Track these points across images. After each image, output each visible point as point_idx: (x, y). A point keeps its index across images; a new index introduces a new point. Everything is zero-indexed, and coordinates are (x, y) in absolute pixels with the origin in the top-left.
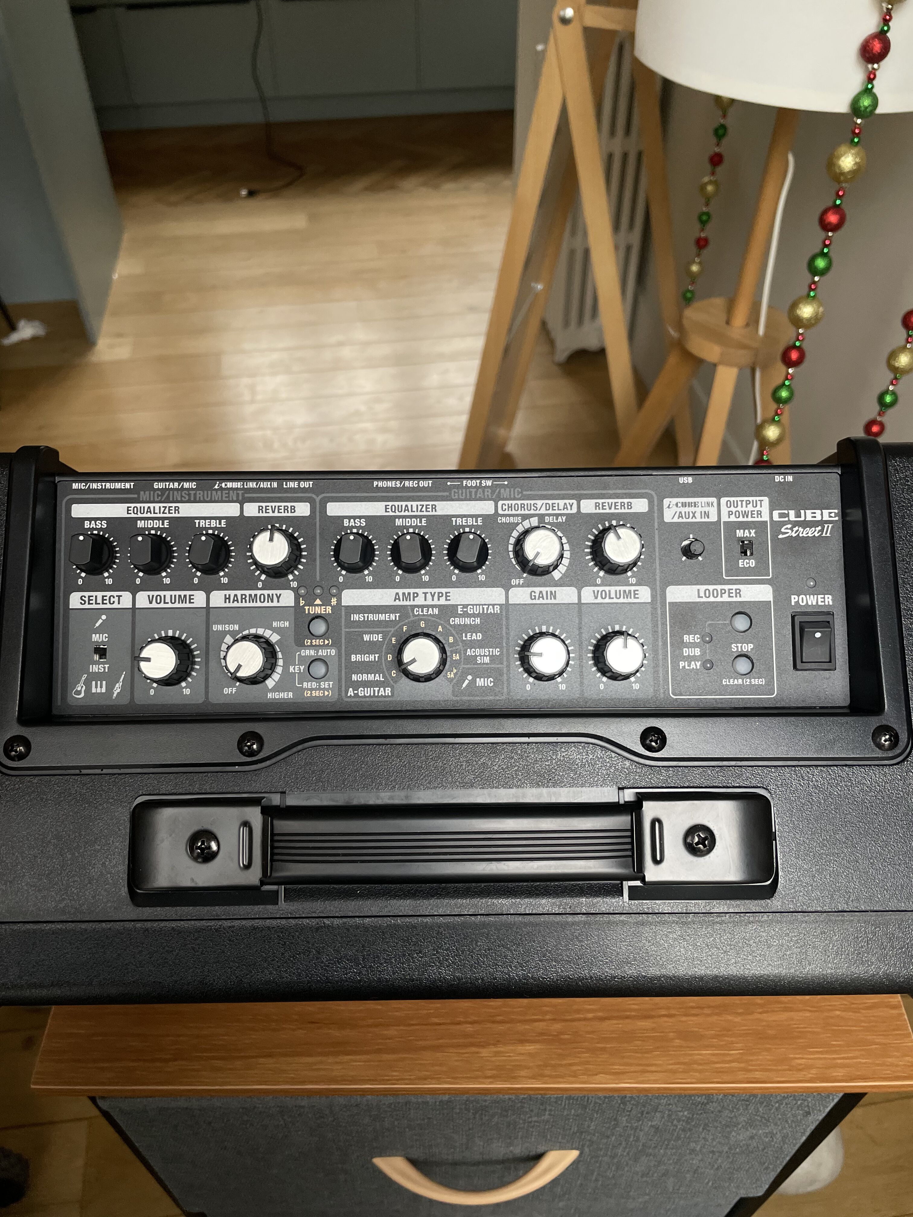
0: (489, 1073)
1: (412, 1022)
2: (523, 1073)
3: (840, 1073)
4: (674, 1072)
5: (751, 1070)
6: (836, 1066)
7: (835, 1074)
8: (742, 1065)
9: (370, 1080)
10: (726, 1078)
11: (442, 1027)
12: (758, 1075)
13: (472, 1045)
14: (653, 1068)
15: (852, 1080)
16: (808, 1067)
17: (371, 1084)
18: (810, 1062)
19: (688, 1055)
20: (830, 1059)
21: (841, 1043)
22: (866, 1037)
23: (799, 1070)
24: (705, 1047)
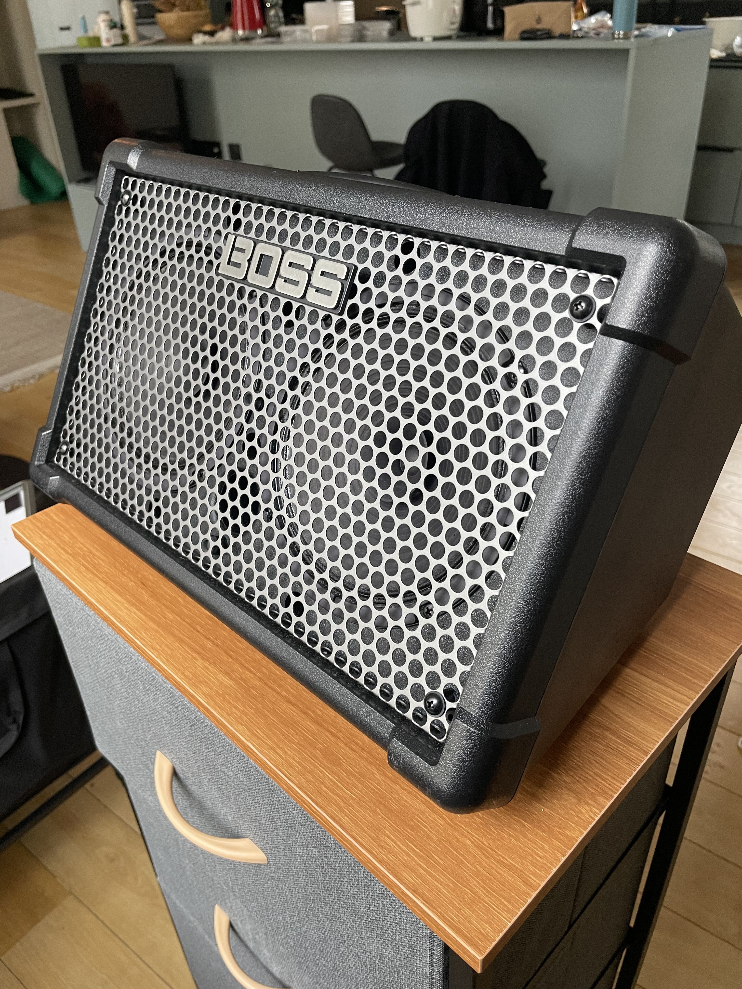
1: (186, 619)
3: (410, 878)
5: (343, 813)
6: (414, 872)
7: (405, 874)
8: (342, 804)
9: (130, 628)
11: (198, 634)
12: (345, 820)
15: (415, 892)
16: (390, 851)
17: (128, 630)
18: (397, 849)
19: (314, 766)
20: (416, 862)
21: (442, 862)
22: (469, 878)
23: (381, 846)
24: (332, 772)
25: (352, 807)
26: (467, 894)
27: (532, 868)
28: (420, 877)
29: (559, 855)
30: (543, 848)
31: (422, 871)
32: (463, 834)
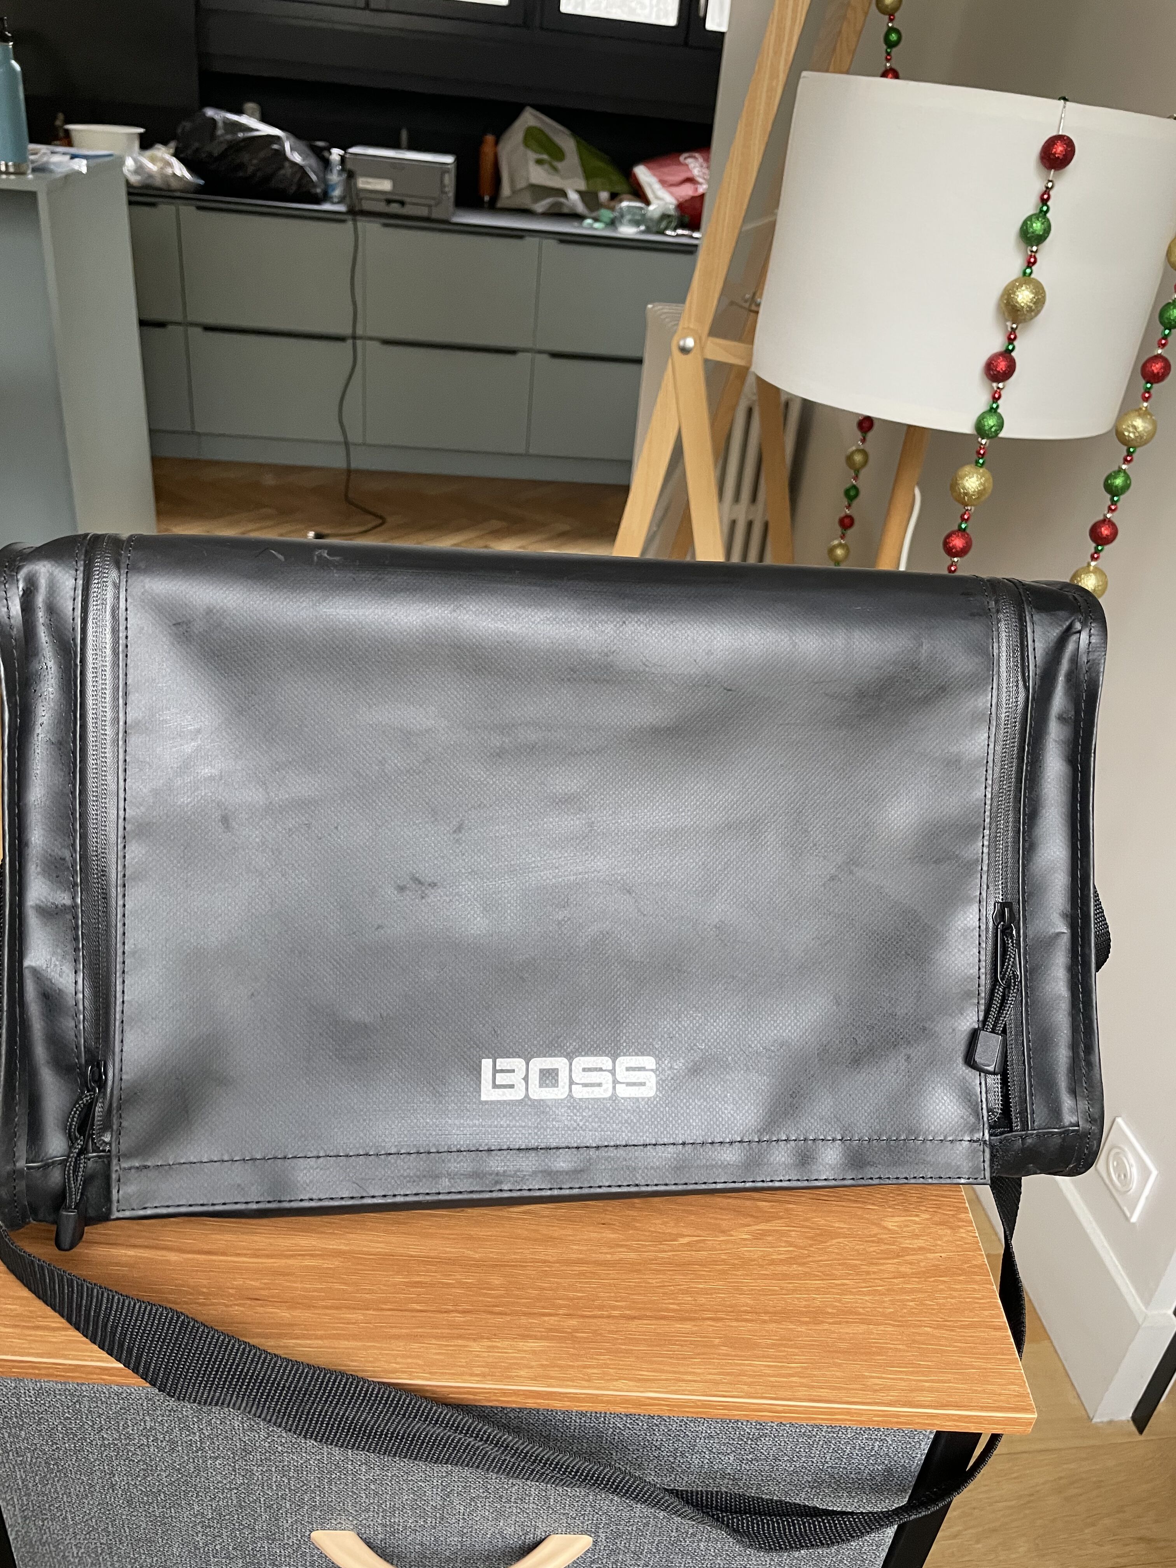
0: (477, 1371)
2: (522, 1373)
3: (928, 1398)
4: (716, 1383)
5: (813, 1387)
6: (922, 1389)
7: (918, 1398)
8: (804, 1381)
10: (782, 1394)
12: (824, 1393)
13: (460, 1337)
14: (689, 1378)
16: (890, 1389)
18: (889, 1383)
19: (737, 1365)
20: (914, 1380)
21: (930, 1363)
22: (961, 1359)
23: (877, 1390)
24: (758, 1357)
25: (815, 1376)
26: (974, 1373)
27: (986, 1313)
28: (931, 1390)
29: (989, 1286)
30: (975, 1290)
31: (927, 1384)
32: (916, 1326)
